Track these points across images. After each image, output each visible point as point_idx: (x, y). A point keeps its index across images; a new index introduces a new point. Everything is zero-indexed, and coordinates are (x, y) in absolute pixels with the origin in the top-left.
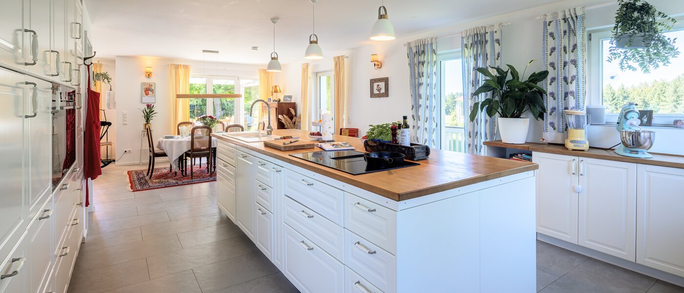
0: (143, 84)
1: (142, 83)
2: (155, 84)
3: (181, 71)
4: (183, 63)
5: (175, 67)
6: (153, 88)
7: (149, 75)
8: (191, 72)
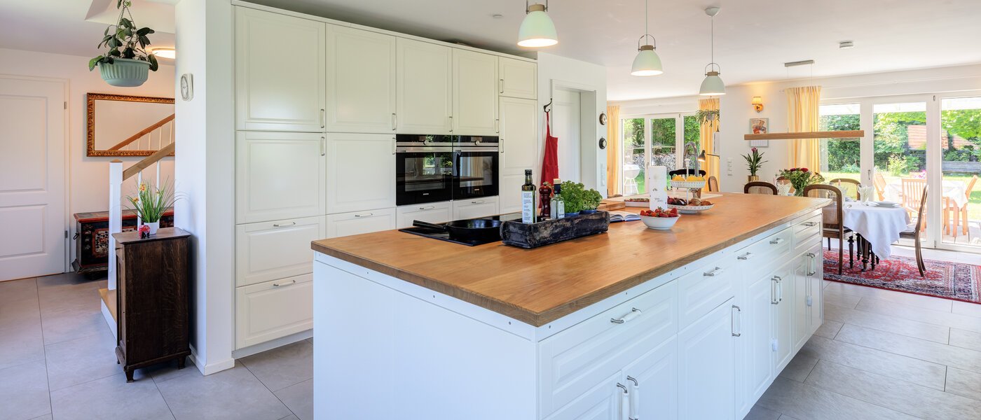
0: (752, 121)
1: (751, 119)
2: (768, 119)
3: (804, 98)
4: (805, 85)
5: (793, 91)
6: (765, 125)
7: (759, 108)
8: (822, 96)
